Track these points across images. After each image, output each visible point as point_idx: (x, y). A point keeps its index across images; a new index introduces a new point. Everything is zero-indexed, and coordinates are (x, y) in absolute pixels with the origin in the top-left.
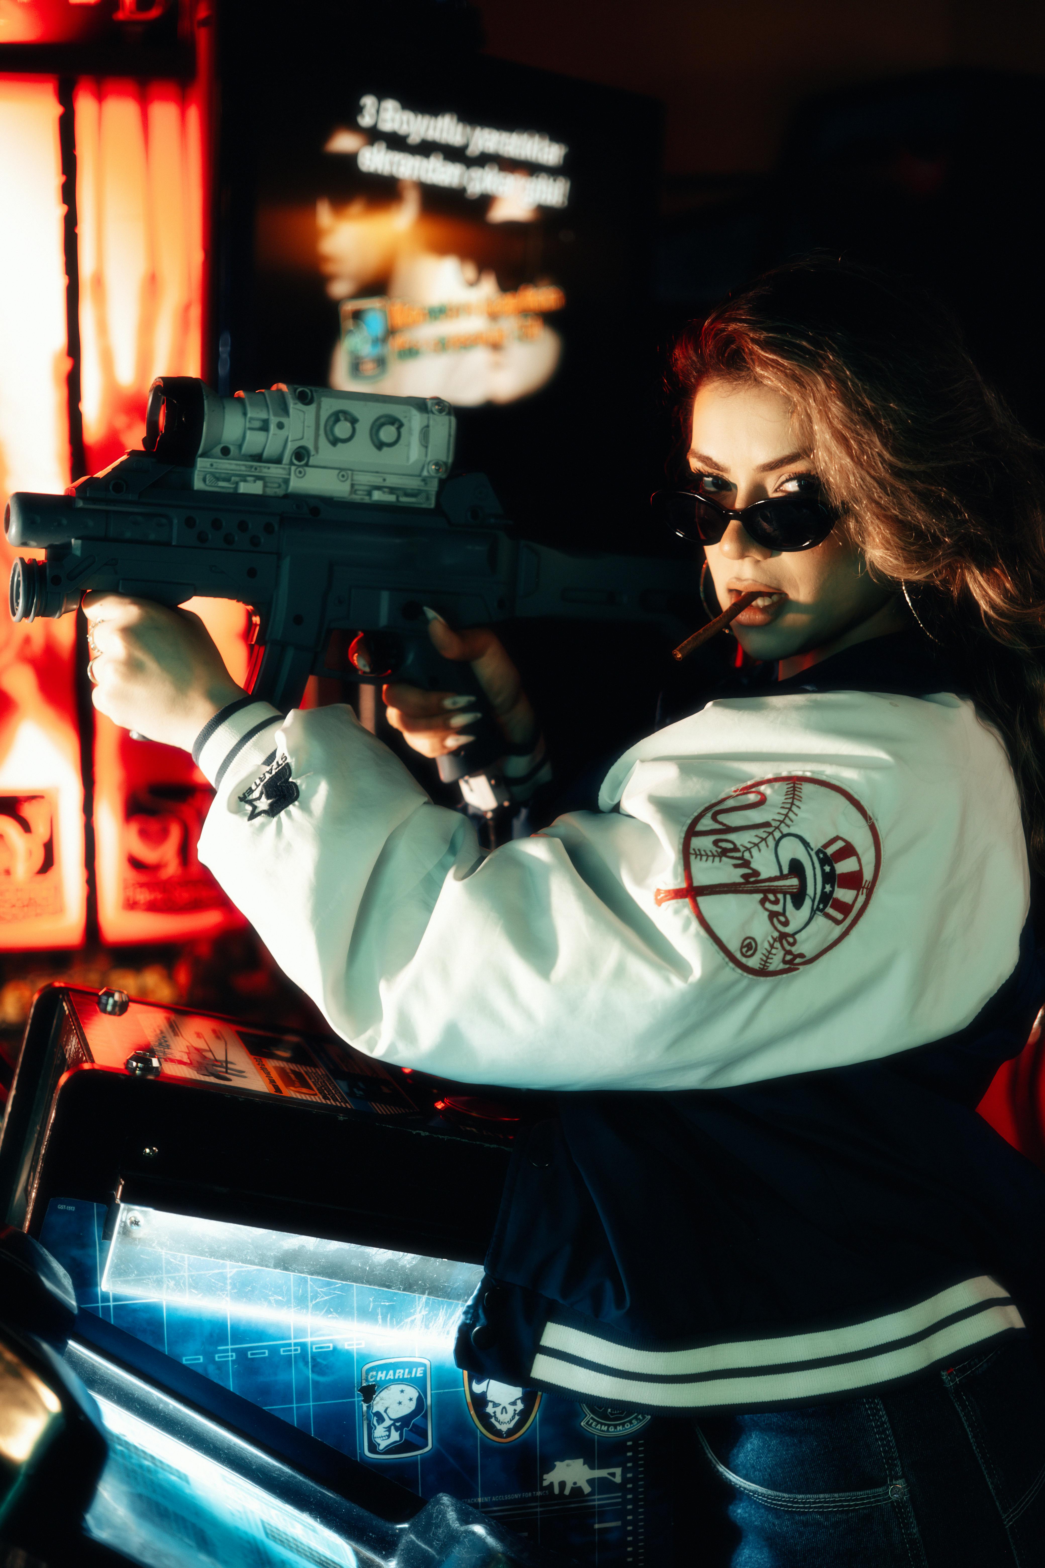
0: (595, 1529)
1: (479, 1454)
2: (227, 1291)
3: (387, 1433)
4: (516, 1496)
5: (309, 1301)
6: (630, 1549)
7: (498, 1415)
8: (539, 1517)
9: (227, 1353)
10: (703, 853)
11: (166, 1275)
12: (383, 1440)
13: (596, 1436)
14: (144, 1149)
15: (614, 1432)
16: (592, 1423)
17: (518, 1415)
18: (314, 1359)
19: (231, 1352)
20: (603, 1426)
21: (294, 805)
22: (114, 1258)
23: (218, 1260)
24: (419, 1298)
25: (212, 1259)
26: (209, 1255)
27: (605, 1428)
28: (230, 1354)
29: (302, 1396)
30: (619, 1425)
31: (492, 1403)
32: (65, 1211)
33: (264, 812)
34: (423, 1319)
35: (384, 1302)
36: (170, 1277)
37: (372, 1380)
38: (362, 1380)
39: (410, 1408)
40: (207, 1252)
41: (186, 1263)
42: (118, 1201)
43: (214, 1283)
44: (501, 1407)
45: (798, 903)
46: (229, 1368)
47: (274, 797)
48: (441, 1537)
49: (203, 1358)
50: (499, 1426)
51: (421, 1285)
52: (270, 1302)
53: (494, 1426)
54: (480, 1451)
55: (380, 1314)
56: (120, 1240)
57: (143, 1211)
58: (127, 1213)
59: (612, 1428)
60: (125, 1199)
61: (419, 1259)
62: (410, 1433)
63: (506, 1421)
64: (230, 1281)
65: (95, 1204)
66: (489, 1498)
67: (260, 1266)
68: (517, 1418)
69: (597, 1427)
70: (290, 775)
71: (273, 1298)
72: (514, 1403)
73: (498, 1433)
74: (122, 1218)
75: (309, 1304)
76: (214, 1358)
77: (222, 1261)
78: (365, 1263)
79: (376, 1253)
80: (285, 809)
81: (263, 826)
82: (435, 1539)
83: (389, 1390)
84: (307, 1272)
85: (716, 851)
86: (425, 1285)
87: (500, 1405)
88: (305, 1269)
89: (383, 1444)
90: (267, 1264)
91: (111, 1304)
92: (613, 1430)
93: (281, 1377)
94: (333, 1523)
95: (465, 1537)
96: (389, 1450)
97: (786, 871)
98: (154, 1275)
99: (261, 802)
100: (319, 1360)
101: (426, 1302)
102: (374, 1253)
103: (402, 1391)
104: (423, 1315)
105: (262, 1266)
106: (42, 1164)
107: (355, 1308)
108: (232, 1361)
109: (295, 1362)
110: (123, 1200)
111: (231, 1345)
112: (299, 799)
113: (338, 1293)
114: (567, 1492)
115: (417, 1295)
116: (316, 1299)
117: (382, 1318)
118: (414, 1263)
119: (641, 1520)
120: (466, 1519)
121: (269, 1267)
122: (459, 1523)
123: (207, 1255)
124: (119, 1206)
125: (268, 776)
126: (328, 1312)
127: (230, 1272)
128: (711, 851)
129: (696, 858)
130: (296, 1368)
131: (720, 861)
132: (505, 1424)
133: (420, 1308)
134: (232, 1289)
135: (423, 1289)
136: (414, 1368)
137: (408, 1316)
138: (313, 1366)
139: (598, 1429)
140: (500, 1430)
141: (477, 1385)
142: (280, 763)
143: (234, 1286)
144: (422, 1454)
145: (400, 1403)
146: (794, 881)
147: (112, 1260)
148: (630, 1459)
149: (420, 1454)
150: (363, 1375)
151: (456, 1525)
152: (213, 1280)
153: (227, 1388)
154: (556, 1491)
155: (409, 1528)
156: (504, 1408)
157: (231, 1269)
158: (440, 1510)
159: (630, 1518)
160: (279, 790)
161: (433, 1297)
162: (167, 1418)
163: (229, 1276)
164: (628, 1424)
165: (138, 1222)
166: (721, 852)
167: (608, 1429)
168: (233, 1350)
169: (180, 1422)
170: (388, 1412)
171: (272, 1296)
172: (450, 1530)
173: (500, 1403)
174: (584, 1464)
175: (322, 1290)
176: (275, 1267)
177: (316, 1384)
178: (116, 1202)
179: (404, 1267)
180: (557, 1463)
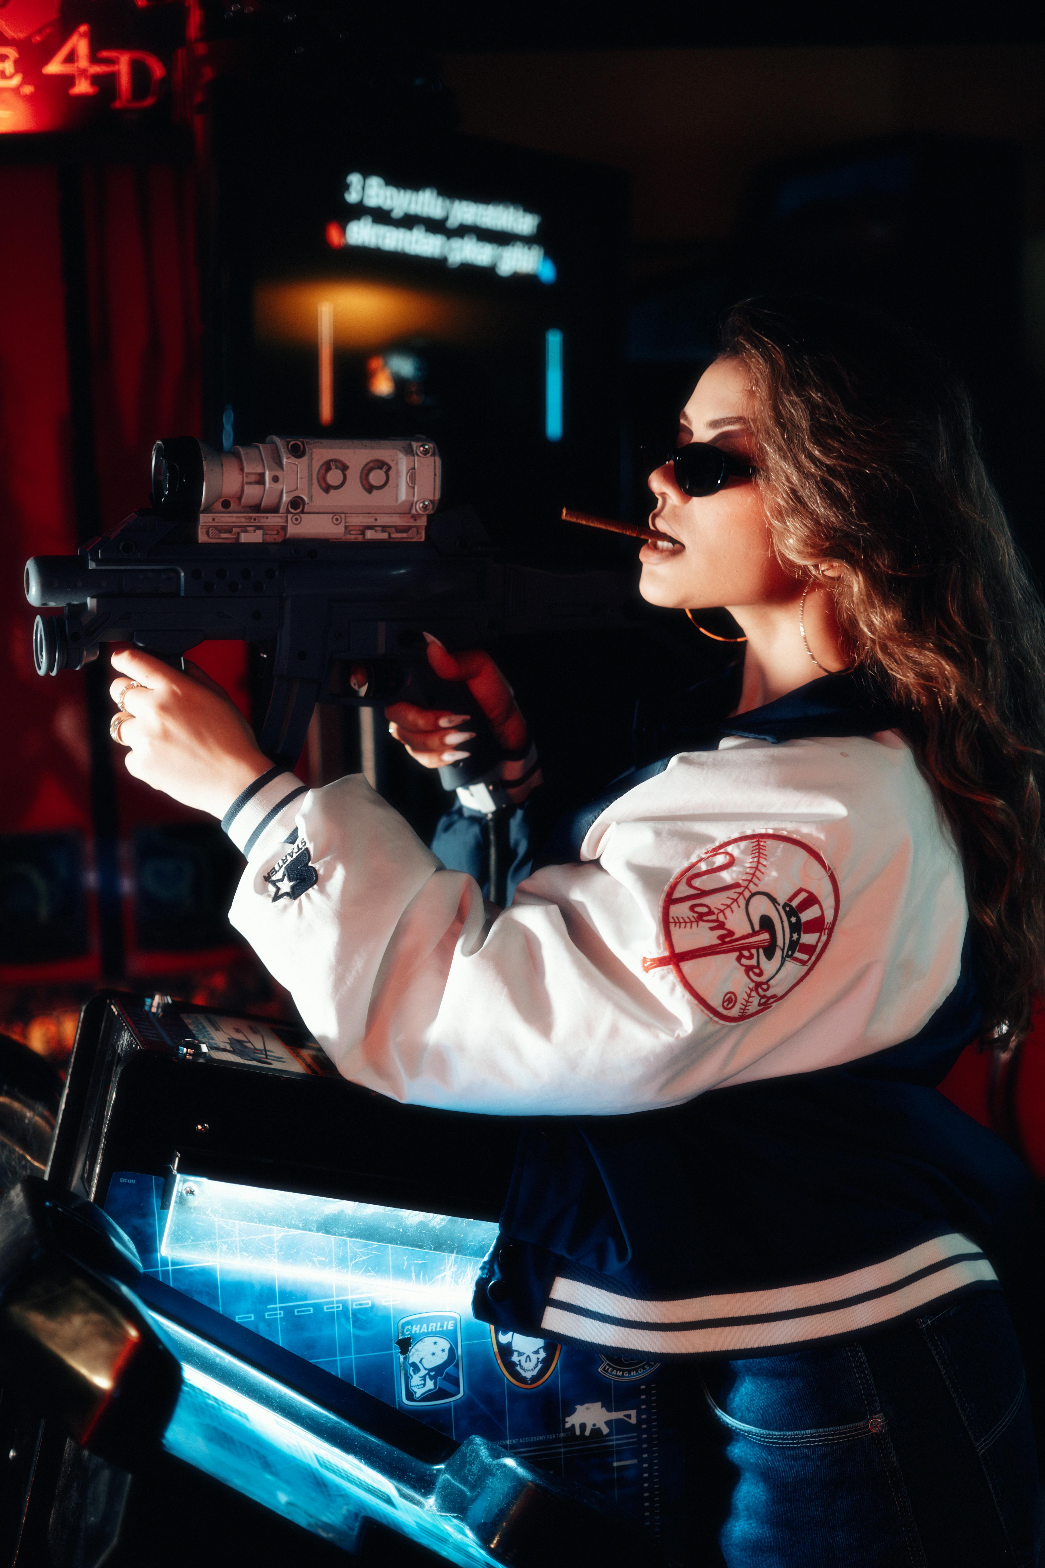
0: (614, 1467)
1: (506, 1400)
2: (274, 1253)
3: (423, 1382)
4: (541, 1438)
5: (349, 1261)
6: (646, 1485)
7: (523, 1363)
8: (562, 1456)
9: (276, 1311)
10: (681, 920)
11: (219, 1241)
12: (419, 1388)
13: (612, 1381)
14: (197, 1125)
15: (628, 1377)
16: (608, 1369)
17: (541, 1363)
18: (354, 1314)
19: (280, 1310)
20: (618, 1372)
21: (313, 889)
22: (172, 1226)
23: (265, 1226)
24: (449, 1256)
25: (261, 1225)
26: (258, 1220)
27: (619, 1373)
28: (278, 1312)
29: (345, 1350)
30: (633, 1370)
31: (517, 1352)
32: (127, 1184)
33: (287, 894)
34: (452, 1276)
35: (417, 1260)
36: (223, 1242)
37: (407, 1333)
38: (398, 1333)
39: (443, 1358)
40: (255, 1218)
41: (237, 1228)
42: (175, 1172)
43: (263, 1246)
44: (525, 1356)
45: (770, 955)
46: (278, 1325)
47: (295, 880)
48: (475, 1472)
49: (254, 1316)
50: (524, 1374)
51: (449, 1244)
52: (313, 1262)
53: (519, 1374)
54: (508, 1397)
55: (413, 1272)
56: (177, 1208)
57: (197, 1181)
58: (182, 1183)
59: (626, 1374)
60: (182, 1170)
61: (447, 1220)
62: (443, 1381)
63: (530, 1368)
64: (277, 1244)
65: (153, 1177)
66: (517, 1440)
67: (304, 1230)
68: (540, 1365)
69: (613, 1373)
70: (309, 860)
71: (316, 1259)
72: (537, 1352)
73: (523, 1380)
74: (178, 1189)
75: (349, 1264)
76: (264, 1316)
77: (270, 1227)
78: (399, 1226)
79: (408, 1216)
80: (305, 893)
81: (285, 907)
82: (470, 1474)
83: (424, 1342)
84: (346, 1234)
85: (693, 917)
86: (454, 1245)
87: (524, 1354)
88: (345, 1231)
89: (419, 1392)
90: (310, 1228)
91: (170, 1268)
92: (627, 1375)
93: (326, 1332)
94: (376, 1464)
95: (497, 1469)
96: (426, 1398)
97: (757, 928)
98: (208, 1240)
99: (284, 884)
100: (359, 1316)
101: (455, 1260)
102: (406, 1216)
103: (435, 1343)
104: (453, 1272)
105: (306, 1230)
106: (105, 1141)
107: (391, 1267)
108: (280, 1318)
109: (338, 1318)
110: (180, 1170)
111: (279, 1304)
112: (317, 883)
113: (375, 1253)
114: (587, 1433)
115: (446, 1254)
116: (355, 1260)
117: (416, 1275)
118: (443, 1224)
119: (656, 1458)
120: (496, 1455)
121: (312, 1231)
122: (492, 1458)
123: (256, 1220)
124: (175, 1176)
125: (290, 859)
126: (367, 1271)
127: (277, 1236)
128: (688, 918)
129: (675, 926)
130: (339, 1324)
131: (698, 926)
132: (529, 1371)
133: (449, 1265)
134: (280, 1251)
135: (452, 1248)
136: (446, 1321)
137: (439, 1273)
138: (354, 1322)
139: (613, 1375)
140: (525, 1377)
141: (503, 1336)
142: (300, 847)
143: (281, 1248)
144: (455, 1401)
145: (433, 1354)
146: (765, 936)
147: (171, 1227)
148: (644, 1402)
149: (453, 1401)
150: (399, 1329)
151: (489, 1460)
152: (262, 1244)
153: (277, 1343)
154: (578, 1432)
155: (445, 1468)
156: (528, 1356)
157: (278, 1233)
158: (473, 1449)
159: (645, 1456)
160: (299, 873)
161: (461, 1256)
162: (224, 1371)
163: (276, 1239)
164: (641, 1369)
165: (194, 1191)
166: (697, 917)
167: (623, 1374)
168: (281, 1308)
169: (236, 1374)
170: (422, 1362)
171: (315, 1257)
172: (483, 1465)
173: (524, 1352)
174: (602, 1407)
175: (361, 1250)
176: (318, 1231)
177: (357, 1337)
178: (173, 1173)
179: (434, 1227)
180: (578, 1407)
